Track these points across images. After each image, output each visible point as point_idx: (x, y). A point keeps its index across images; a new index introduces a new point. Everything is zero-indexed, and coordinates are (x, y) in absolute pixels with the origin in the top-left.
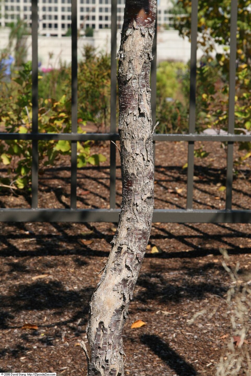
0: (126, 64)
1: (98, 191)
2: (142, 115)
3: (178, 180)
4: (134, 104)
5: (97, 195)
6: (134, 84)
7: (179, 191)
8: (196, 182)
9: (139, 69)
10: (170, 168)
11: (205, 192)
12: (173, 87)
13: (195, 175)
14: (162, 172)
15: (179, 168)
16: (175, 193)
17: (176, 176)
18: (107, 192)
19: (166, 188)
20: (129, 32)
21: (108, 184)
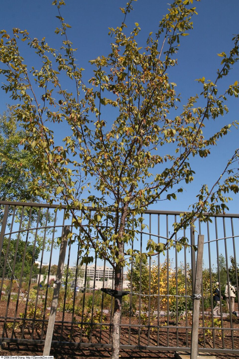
0: (114, 321)
1: (106, 336)
2: (117, 334)
3: (127, 333)
4: (115, 331)
5: (106, 337)
6: (116, 326)
7: (127, 336)
8: (132, 334)
9: (117, 323)
10: (125, 329)
11: (133, 337)
12: (127, 298)
13: (131, 331)
14: (123, 330)
15: (127, 329)
16: (126, 337)
17: (126, 331)
18: (108, 336)
19: (124, 335)
20: (115, 314)
21: (109, 333)
